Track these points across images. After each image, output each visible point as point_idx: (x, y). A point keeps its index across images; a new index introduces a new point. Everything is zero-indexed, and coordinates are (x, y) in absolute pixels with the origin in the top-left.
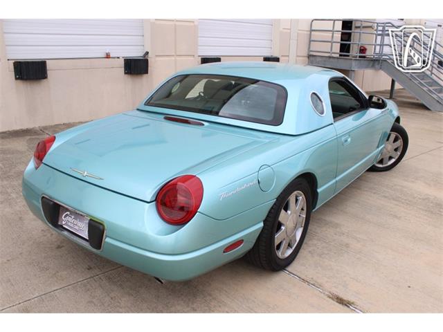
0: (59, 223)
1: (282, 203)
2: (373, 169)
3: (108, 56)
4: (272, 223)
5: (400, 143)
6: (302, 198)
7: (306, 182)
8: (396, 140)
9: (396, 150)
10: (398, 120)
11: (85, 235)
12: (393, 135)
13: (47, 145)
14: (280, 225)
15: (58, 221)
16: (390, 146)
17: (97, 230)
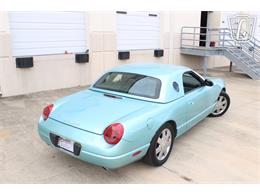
1: (159, 134)
2: (211, 115)
3: (66, 53)
4: (154, 144)
5: (225, 101)
6: (169, 132)
7: (171, 125)
8: (223, 100)
9: (224, 105)
10: (224, 89)
11: (72, 150)
12: (222, 98)
13: (50, 108)
14: (158, 145)
15: (58, 144)
16: (220, 103)
17: (77, 148)
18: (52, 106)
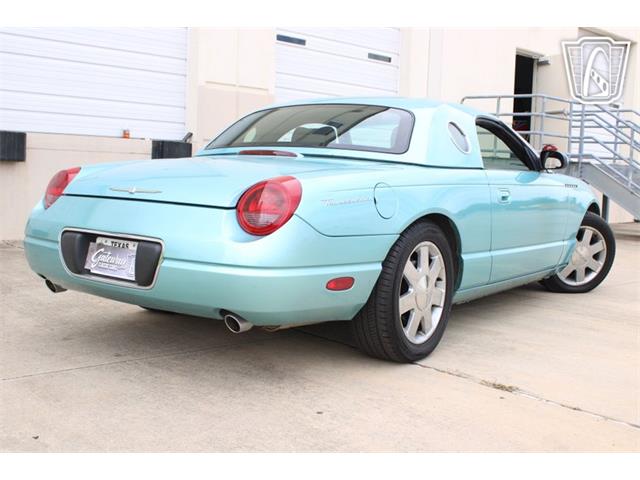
0: (86, 267)
3: (126, 136)
5: (601, 245)
6: (438, 258)
8: (594, 240)
9: (596, 257)
10: (594, 207)
12: (589, 232)
13: (70, 176)
15: (84, 265)
16: (585, 250)
18: (76, 171)
